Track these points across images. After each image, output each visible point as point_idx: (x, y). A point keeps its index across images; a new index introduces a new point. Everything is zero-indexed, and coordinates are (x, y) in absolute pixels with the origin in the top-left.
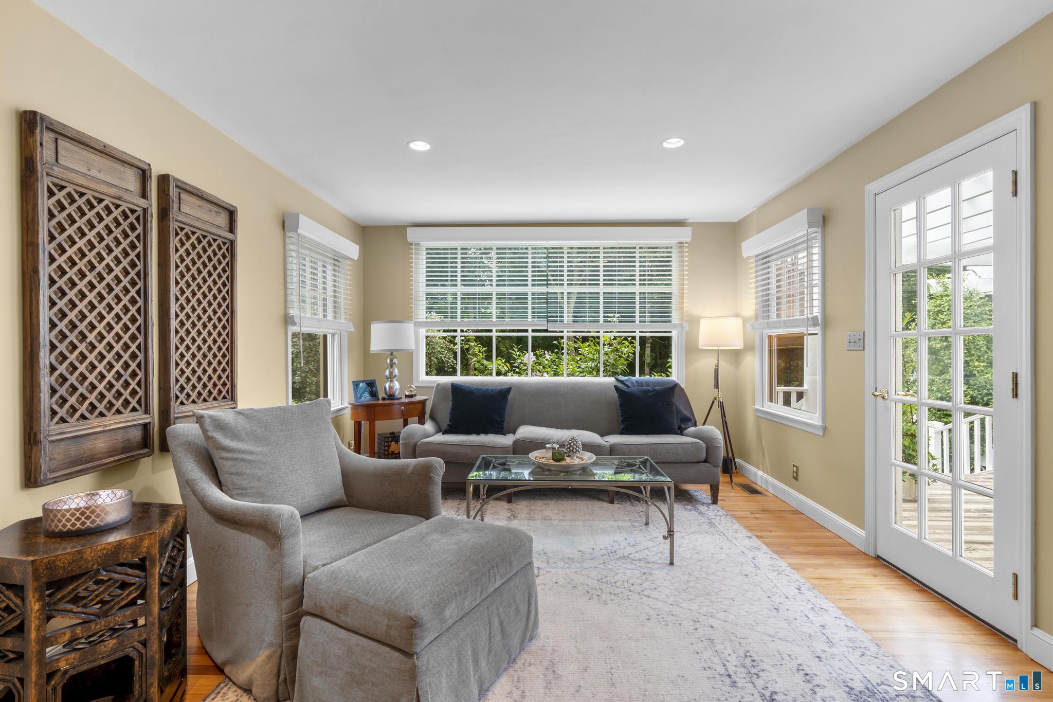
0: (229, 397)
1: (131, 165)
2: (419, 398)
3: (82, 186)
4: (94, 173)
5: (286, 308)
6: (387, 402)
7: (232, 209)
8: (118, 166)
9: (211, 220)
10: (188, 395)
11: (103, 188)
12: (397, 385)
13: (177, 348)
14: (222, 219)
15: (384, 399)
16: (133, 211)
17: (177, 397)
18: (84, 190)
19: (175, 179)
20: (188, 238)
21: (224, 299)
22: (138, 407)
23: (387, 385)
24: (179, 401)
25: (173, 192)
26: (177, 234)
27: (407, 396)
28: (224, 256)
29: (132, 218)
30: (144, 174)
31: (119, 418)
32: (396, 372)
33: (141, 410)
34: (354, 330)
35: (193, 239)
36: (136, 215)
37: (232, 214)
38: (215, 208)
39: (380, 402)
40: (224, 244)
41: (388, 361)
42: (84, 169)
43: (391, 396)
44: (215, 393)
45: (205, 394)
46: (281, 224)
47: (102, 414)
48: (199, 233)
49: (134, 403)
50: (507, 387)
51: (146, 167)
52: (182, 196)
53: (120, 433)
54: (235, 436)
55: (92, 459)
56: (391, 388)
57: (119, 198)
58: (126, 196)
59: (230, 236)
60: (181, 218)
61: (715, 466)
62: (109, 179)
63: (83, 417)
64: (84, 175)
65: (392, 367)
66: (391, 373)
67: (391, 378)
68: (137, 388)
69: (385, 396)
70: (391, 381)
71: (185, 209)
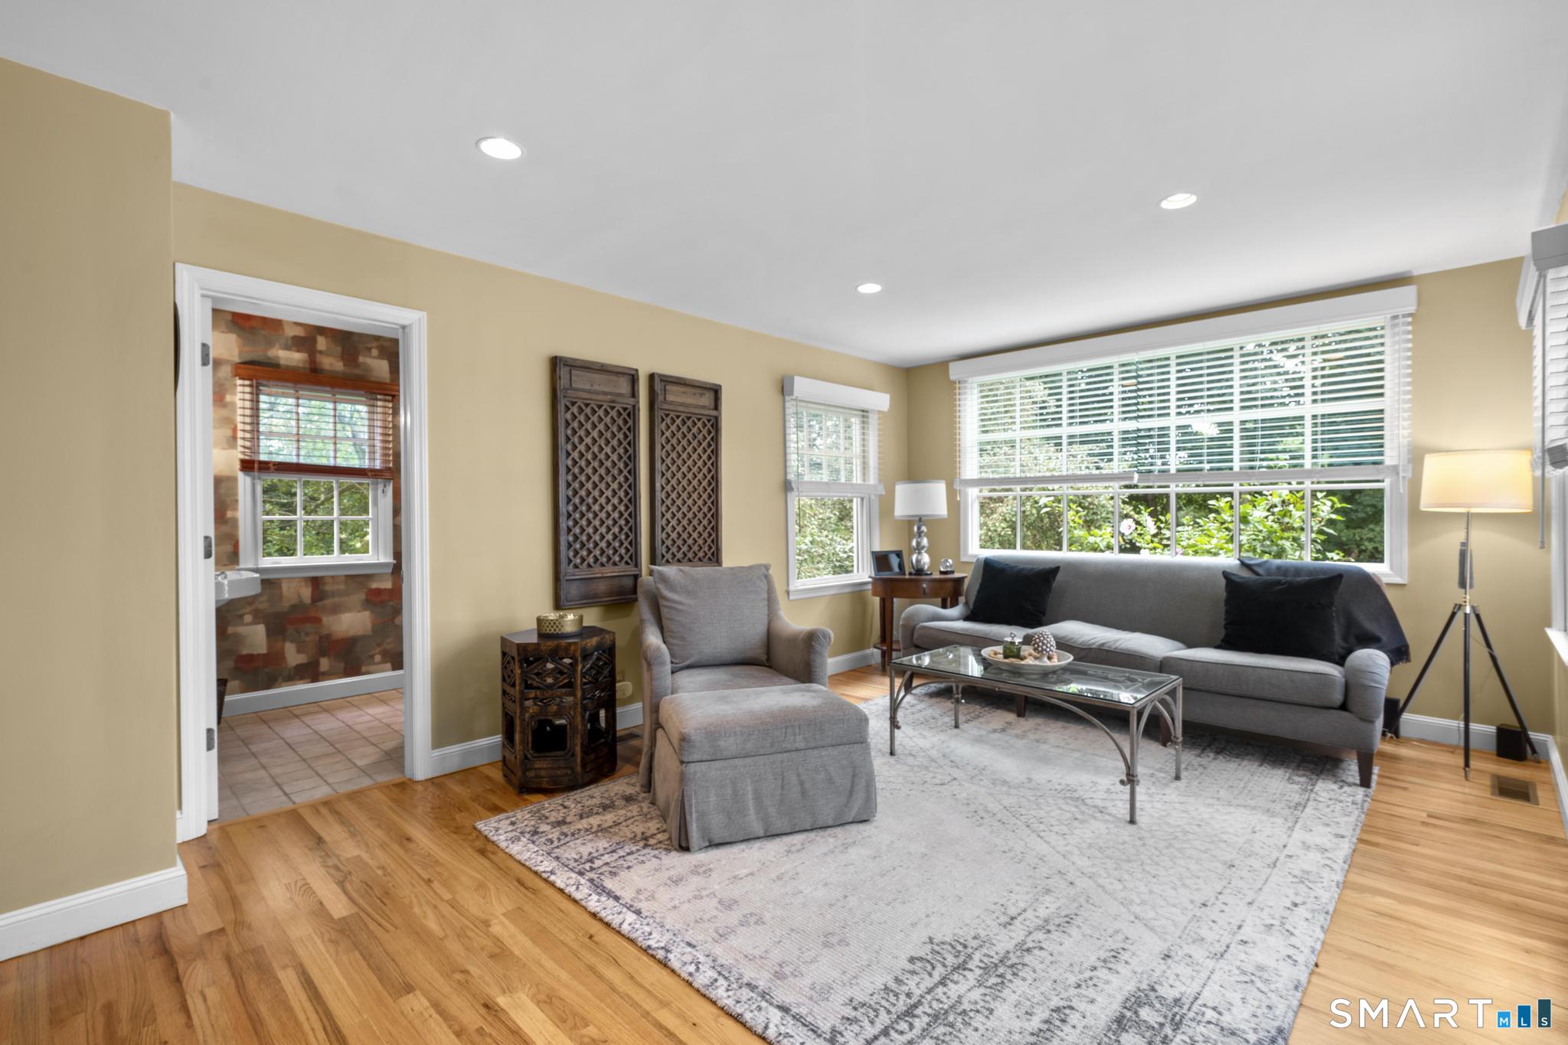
0: (714, 559)
1: (624, 374)
2: (957, 575)
3: (586, 399)
4: (596, 387)
5: (786, 474)
6: (913, 577)
7: (715, 387)
8: (613, 378)
9: (695, 402)
10: (674, 555)
11: (601, 397)
12: (926, 559)
13: (663, 515)
14: (707, 400)
15: (910, 574)
16: (625, 409)
17: (663, 556)
18: (588, 402)
19: (660, 375)
20: (673, 421)
21: (710, 471)
22: (629, 561)
23: (914, 558)
24: (665, 559)
25: (658, 386)
26: (663, 420)
27: (942, 573)
28: (709, 432)
29: (625, 415)
30: (633, 377)
31: (616, 568)
32: (925, 541)
33: (632, 564)
34: (884, 493)
35: (678, 422)
36: (627, 412)
37: (716, 391)
38: (699, 391)
39: (907, 577)
40: (709, 421)
41: (916, 529)
42: (588, 387)
43: (919, 571)
44: (701, 554)
45: (690, 555)
46: (780, 388)
47: (602, 565)
48: (683, 416)
49: (626, 558)
50: (1053, 566)
51: (634, 373)
52: (668, 387)
53: (616, 581)
54: (672, 589)
55: (595, 596)
56: (918, 561)
57: (613, 402)
58: (619, 399)
59: (714, 413)
60: (665, 406)
61: (1363, 720)
62: (606, 389)
63: (589, 566)
64: (589, 392)
65: (920, 536)
66: (918, 543)
67: (919, 549)
68: (629, 547)
69: (913, 571)
70: (920, 553)
71: (670, 398)
